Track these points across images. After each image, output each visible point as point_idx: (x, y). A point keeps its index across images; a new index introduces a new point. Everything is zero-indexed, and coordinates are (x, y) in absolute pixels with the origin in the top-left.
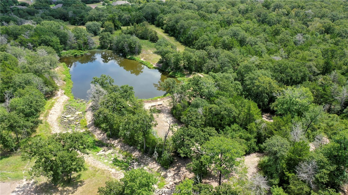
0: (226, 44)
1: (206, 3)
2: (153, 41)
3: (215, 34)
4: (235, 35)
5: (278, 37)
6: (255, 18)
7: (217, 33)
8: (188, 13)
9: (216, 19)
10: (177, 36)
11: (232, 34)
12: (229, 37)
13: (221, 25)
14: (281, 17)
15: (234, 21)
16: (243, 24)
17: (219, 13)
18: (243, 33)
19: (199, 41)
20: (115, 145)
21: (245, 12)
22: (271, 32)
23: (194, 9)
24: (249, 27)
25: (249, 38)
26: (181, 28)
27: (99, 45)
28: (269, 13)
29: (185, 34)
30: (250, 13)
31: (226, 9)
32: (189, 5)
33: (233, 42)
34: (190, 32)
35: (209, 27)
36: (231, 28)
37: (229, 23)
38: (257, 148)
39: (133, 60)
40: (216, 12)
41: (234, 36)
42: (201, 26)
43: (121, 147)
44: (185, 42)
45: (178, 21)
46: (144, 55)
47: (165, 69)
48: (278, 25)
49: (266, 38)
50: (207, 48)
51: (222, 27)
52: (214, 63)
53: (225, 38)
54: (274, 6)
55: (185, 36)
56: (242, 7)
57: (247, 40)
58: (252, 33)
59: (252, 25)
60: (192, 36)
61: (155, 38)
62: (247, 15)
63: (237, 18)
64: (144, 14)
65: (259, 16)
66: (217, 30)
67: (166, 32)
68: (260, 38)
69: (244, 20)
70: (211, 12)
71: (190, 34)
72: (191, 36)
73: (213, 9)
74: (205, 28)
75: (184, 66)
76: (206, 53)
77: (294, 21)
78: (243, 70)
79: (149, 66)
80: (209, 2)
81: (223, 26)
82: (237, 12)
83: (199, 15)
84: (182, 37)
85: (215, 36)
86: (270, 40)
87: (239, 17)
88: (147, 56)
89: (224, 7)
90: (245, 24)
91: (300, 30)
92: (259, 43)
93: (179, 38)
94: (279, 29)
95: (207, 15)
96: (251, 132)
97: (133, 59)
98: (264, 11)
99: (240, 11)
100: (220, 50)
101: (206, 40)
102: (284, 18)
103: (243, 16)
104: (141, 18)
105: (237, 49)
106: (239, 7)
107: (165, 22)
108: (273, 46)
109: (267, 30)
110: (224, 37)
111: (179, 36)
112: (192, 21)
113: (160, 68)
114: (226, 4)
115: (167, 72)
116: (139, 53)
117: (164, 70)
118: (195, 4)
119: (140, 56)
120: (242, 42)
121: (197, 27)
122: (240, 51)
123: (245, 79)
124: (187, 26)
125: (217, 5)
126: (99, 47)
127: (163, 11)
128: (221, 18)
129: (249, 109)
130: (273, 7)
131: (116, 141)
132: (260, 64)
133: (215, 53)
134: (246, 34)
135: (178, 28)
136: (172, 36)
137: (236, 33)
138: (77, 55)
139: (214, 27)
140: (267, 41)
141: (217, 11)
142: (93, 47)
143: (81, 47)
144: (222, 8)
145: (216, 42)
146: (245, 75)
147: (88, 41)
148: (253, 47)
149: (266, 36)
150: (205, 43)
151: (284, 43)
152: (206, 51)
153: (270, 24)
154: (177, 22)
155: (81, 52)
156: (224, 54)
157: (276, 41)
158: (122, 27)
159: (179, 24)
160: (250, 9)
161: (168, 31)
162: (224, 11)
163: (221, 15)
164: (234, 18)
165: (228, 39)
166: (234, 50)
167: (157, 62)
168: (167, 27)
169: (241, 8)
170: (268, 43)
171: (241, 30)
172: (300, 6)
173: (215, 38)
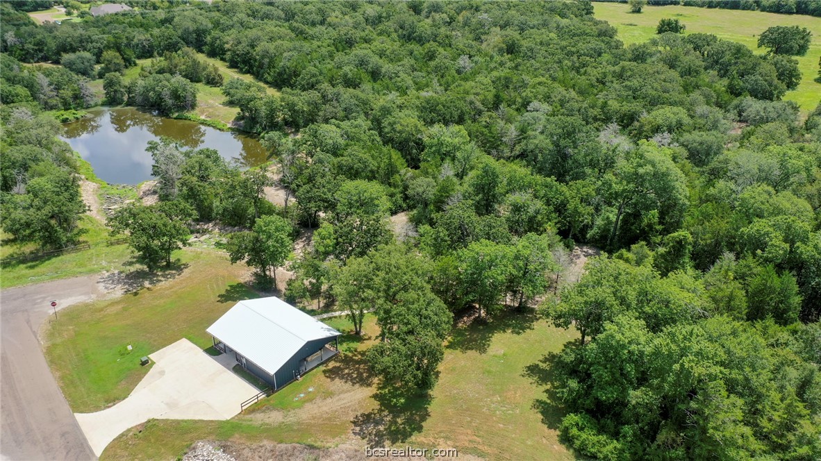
0: (349, 79)
1: (300, 5)
2: (213, 84)
3: (329, 63)
4: (362, 63)
5: (432, 64)
6: (396, 31)
7: (331, 62)
8: (270, 27)
9: (325, 36)
10: (258, 72)
11: (357, 62)
12: (352, 68)
13: (336, 48)
14: (439, 28)
15: (358, 39)
16: (375, 43)
17: (330, 25)
18: (375, 60)
19: (302, 78)
20: (210, 230)
21: (377, 22)
22: (422, 56)
23: (279, 18)
24: (385, 49)
25: (386, 67)
26: (263, 56)
27: (106, 99)
28: (419, 22)
29: (274, 67)
30: (386, 24)
31: (340, 16)
32: (268, 10)
33: (360, 74)
34: (281, 64)
35: (316, 51)
36: (354, 52)
37: (350, 43)
38: (404, 205)
39: (185, 119)
40: (322, 23)
41: (361, 65)
42: (301, 51)
43: (220, 230)
44: (276, 81)
45: (255, 43)
46: (205, 110)
47: (251, 128)
48: (432, 42)
49: (412, 66)
50: (319, 88)
51: (338, 51)
52: (334, 110)
53: (346, 69)
54: (428, 8)
55: (275, 72)
56: (371, 11)
57: (383, 70)
58: (391, 59)
59: (391, 44)
60: (287, 70)
61: (217, 78)
62: (381, 27)
63: (363, 34)
64: (180, 32)
65: (401, 28)
66: (331, 56)
67: (233, 65)
68: (403, 65)
69: (375, 36)
70: (313, 24)
71: (283, 67)
72: (285, 70)
73: (316, 17)
74: (308, 54)
75: (284, 119)
76: (319, 95)
77: (460, 35)
78: (380, 114)
79: (219, 127)
80: (306, 4)
81: (341, 48)
82: (362, 22)
83: (292, 31)
84: (269, 74)
85: (329, 66)
86: (418, 68)
87: (367, 32)
88: (211, 110)
89: (337, 12)
90: (377, 44)
91: (467, 50)
92: (401, 74)
93: (263, 76)
94: (434, 50)
95: (307, 29)
96: (395, 186)
97: (183, 117)
98: (410, 18)
99: (367, 20)
100: (340, 89)
101: (314, 76)
102: (443, 30)
103: (374, 29)
104: (174, 40)
105: (367, 86)
106: (364, 12)
107: (227, 46)
108: (423, 77)
109: (415, 52)
110: (344, 68)
111: (262, 71)
112: (282, 42)
113: (241, 129)
114: (339, 6)
115: (255, 133)
116: (193, 106)
117: (248, 130)
118: (278, 7)
119: (197, 111)
120: (375, 75)
121: (293, 53)
122: (373, 89)
123: (383, 125)
124: (275, 51)
125: (322, 8)
126: (105, 101)
127: (217, 24)
128: (334, 34)
129: (390, 158)
130: (426, 10)
131: (211, 225)
132: (403, 104)
133: (335, 94)
134: (381, 61)
135: (258, 57)
136: (247, 72)
137: (365, 61)
138: (68, 119)
139: (324, 51)
140: (414, 70)
141: (325, 20)
142: (92, 103)
143: (70, 105)
144: (334, 14)
145: (333, 76)
146: (383, 121)
147: (81, 92)
148: (393, 81)
149: (413, 62)
150: (314, 80)
151: (441, 72)
152: (319, 92)
153: (421, 41)
154: (253, 46)
155: (74, 114)
156: (347, 94)
157: (429, 69)
158: (138, 61)
159: (258, 49)
160: (384, 15)
161: (237, 63)
162: (338, 20)
163: (334, 29)
164: (359, 34)
165: (351, 71)
166: (363, 86)
167: (233, 119)
168: (233, 57)
169: (368, 13)
170: (415, 73)
171: (371, 54)
172: (472, 7)
173: (330, 70)
